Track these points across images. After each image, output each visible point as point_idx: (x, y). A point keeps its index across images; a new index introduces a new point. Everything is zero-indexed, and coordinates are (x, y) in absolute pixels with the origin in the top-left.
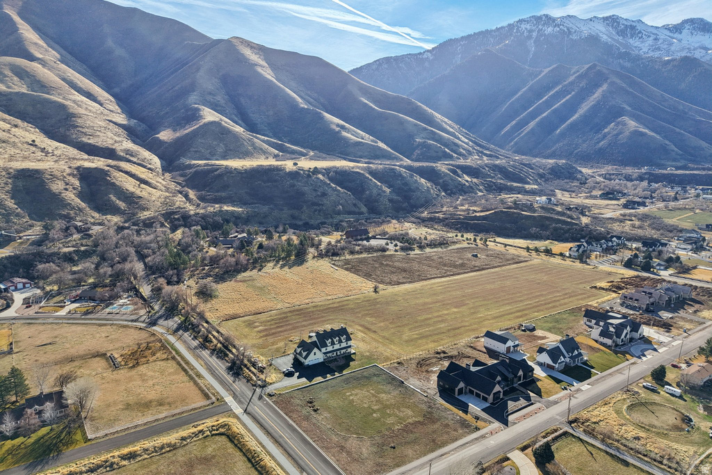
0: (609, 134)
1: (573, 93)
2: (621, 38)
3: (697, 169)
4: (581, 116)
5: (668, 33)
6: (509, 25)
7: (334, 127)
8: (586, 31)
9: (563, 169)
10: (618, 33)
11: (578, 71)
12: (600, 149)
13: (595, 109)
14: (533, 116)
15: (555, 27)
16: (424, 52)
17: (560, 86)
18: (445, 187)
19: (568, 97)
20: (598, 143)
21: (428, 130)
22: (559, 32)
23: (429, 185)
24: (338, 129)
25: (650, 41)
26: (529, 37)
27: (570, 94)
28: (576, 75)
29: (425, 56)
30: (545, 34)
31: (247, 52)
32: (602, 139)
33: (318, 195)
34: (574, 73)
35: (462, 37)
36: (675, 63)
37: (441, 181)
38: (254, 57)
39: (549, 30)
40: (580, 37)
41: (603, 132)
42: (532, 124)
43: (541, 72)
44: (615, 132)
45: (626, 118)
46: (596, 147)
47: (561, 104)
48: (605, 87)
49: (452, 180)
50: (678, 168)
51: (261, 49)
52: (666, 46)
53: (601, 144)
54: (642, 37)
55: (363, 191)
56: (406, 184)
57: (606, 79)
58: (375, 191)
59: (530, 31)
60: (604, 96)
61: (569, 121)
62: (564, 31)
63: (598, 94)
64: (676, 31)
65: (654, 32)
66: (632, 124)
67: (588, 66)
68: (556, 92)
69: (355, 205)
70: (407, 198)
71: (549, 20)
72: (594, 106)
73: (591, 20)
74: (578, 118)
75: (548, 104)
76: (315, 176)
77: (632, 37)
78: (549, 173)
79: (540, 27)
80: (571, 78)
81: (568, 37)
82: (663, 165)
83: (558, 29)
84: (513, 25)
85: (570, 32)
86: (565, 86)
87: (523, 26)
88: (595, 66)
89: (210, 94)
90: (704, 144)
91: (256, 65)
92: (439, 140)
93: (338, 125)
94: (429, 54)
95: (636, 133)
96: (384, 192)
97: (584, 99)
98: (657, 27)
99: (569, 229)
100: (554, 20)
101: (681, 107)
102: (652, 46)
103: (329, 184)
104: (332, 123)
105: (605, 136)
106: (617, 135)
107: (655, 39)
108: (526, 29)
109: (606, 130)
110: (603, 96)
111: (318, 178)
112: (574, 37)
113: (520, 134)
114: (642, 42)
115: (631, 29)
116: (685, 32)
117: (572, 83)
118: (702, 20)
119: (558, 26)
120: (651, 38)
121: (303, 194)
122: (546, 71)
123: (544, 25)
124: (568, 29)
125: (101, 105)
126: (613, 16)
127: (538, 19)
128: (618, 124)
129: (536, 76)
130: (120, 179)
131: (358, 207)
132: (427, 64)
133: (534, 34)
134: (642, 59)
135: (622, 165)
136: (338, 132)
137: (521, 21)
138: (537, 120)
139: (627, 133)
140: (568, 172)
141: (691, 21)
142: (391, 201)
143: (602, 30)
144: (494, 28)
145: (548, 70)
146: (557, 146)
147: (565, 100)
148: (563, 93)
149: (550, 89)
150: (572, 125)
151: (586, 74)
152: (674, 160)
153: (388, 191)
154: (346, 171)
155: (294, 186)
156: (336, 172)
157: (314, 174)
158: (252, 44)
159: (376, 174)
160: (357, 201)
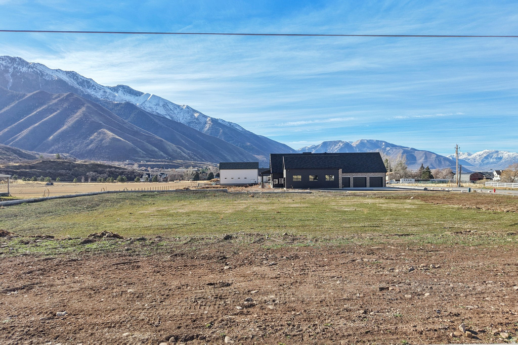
0: (95, 140)
1: (58, 111)
2: (81, 87)
3: (158, 162)
4: (69, 127)
5: (109, 91)
8: (55, 76)
10: (78, 83)
11: (59, 97)
12: (90, 150)
13: (79, 123)
14: (25, 126)
15: (29, 67)
17: (46, 106)
19: (54, 114)
20: (88, 146)
22: (33, 72)
25: (101, 92)
26: (7, 72)
27: (56, 111)
28: (59, 99)
30: (21, 72)
32: (90, 144)
34: (56, 98)
36: (121, 105)
39: (24, 69)
40: (52, 79)
41: (90, 139)
42: (25, 132)
43: (25, 95)
44: (99, 139)
45: (106, 131)
46: (87, 149)
47: (50, 118)
48: (84, 109)
50: (147, 161)
52: (112, 97)
53: (90, 147)
54: (95, 89)
57: (83, 105)
59: (6, 67)
61: (60, 130)
62: (37, 72)
63: (79, 113)
64: (115, 91)
65: (101, 88)
66: (110, 134)
67: (67, 94)
68: (43, 109)
71: (22, 62)
72: (78, 122)
73: (57, 71)
74: (67, 129)
75: (37, 118)
77: (88, 88)
79: (15, 66)
80: (55, 101)
81: (41, 77)
82: (137, 160)
83: (32, 70)
85: (42, 75)
86: (50, 105)
88: (71, 95)
90: (156, 149)
95: (114, 139)
97: (69, 116)
98: (103, 86)
100: (27, 63)
102: (103, 96)
105: (92, 141)
106: (102, 140)
109: (92, 137)
110: (84, 114)
112: (47, 78)
113: (15, 139)
114: (96, 92)
115: (88, 83)
116: (120, 92)
117: (56, 104)
118: (128, 87)
119: (32, 68)
120: (101, 91)
122: (29, 95)
123: (18, 65)
124: (40, 72)
126: (73, 71)
127: (13, 60)
128: (100, 133)
129: (20, 98)
133: (11, 70)
134: (100, 101)
135: (110, 160)
138: (29, 128)
139: (108, 140)
141: (123, 87)
143: (65, 78)
145: (31, 94)
146: (53, 147)
147: (52, 115)
148: (50, 110)
149: (37, 107)
150: (62, 133)
151: (66, 99)
152: (143, 157)
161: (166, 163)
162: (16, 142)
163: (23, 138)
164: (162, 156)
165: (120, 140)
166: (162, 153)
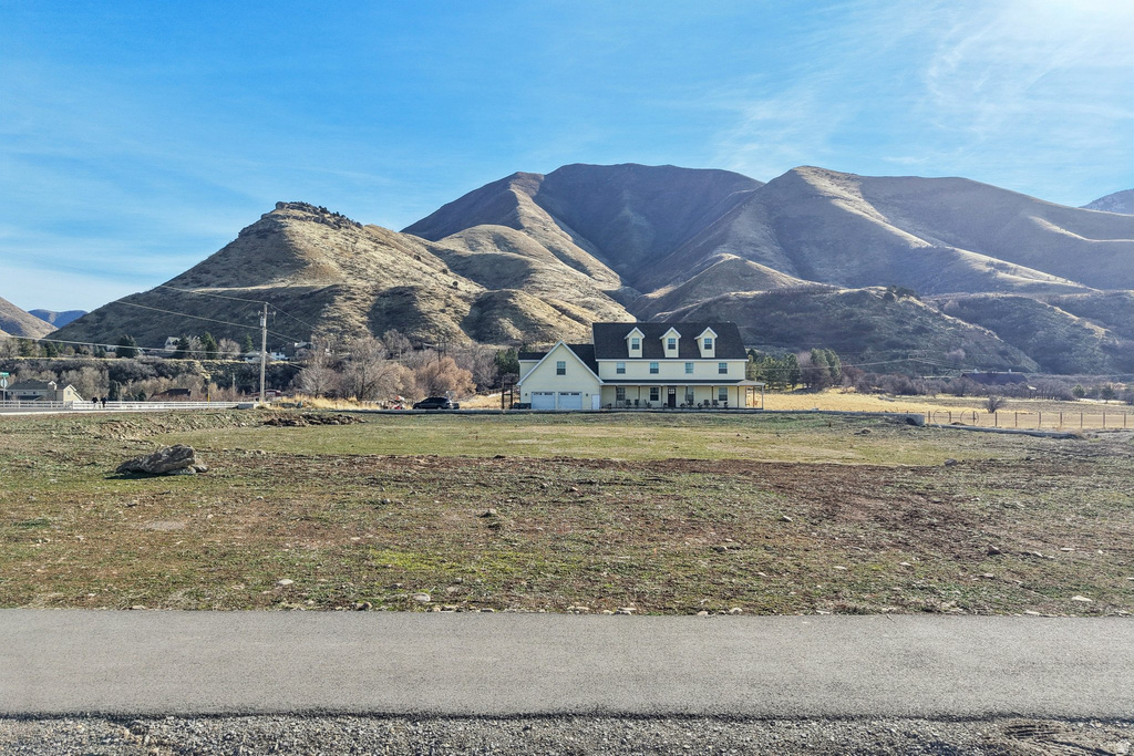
7: (979, 267)
24: (987, 269)
31: (825, 185)
33: (906, 331)
38: (833, 189)
51: (850, 179)
55: (1030, 331)
58: (1062, 331)
69: (1003, 354)
76: (903, 299)
91: (837, 198)
93: (990, 264)
103: (938, 314)
104: (976, 261)
111: (912, 303)
121: (870, 328)
125: (590, 275)
131: (1012, 359)
136: (989, 274)
142: (1105, 348)
153: (1100, 331)
154: (986, 298)
155: (851, 315)
156: (962, 303)
157: (900, 296)
158: (835, 174)
159: (1067, 306)
160: (1009, 348)
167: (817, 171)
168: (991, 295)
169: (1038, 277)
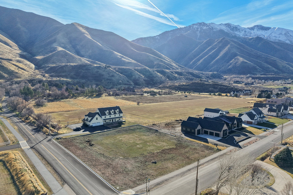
0: (233, 63)
1: (217, 49)
3: (269, 75)
4: (220, 57)
5: (249, 30)
6: (189, 26)
7: (119, 57)
8: (218, 28)
9: (216, 75)
10: (231, 30)
11: (218, 41)
12: (229, 69)
13: (226, 54)
14: (201, 58)
15: (207, 26)
16: (156, 36)
17: (211, 46)
18: (168, 77)
19: (215, 50)
20: (229, 66)
21: (159, 59)
23: (161, 76)
25: (243, 32)
26: (198, 30)
29: (156, 37)
30: (203, 29)
31: (81, 29)
33: (110, 76)
34: (216, 41)
35: (171, 30)
36: (254, 39)
37: (166, 75)
38: (83, 31)
39: (205, 28)
40: (217, 30)
41: (230, 62)
42: (201, 61)
43: (203, 42)
44: (235, 62)
45: (239, 57)
47: (212, 53)
48: (229, 46)
49: (171, 75)
50: (261, 75)
51: (87, 28)
52: (249, 34)
54: (240, 31)
55: (132, 76)
56: (151, 74)
57: (229, 43)
58: (137, 76)
59: (197, 28)
60: (229, 49)
61: (216, 59)
62: (210, 28)
63: (226, 49)
64: (252, 30)
65: (244, 30)
66: (241, 59)
67: (221, 39)
68: (210, 48)
69: (128, 81)
70: (152, 80)
71: (204, 24)
73: (220, 25)
75: (207, 53)
76: (109, 68)
77: (236, 31)
78: (211, 77)
79: (201, 27)
80: (216, 43)
81: (212, 30)
82: (255, 74)
83: (208, 27)
84: (191, 26)
85: (213, 29)
86: (213, 46)
87: (195, 26)
88: (224, 38)
89: (63, 43)
90: (270, 66)
91: (85, 33)
92: (165, 63)
93: (120, 56)
94: (158, 37)
95: (243, 62)
96: (142, 77)
97: (221, 50)
98: (245, 28)
99: (227, 88)
100: (206, 24)
101: (259, 54)
102: (244, 34)
103: (116, 72)
104: (118, 55)
105: (231, 64)
106: (236, 63)
107: (245, 32)
108: (196, 27)
109: (231, 62)
111: (110, 69)
112: (215, 30)
113: (196, 65)
114: (240, 33)
115: (236, 28)
116: (255, 30)
117: (216, 45)
118: (261, 26)
119: (208, 26)
120: (243, 31)
121: (103, 75)
122: (205, 41)
123: (203, 26)
124: (212, 27)
125: (11, 47)
126: (228, 23)
127: (200, 24)
128: (235, 59)
129: (201, 43)
130: (7, 65)
131: (129, 82)
132: (157, 41)
133: (199, 29)
134: (241, 38)
135: (239, 74)
136: (120, 58)
137: (194, 24)
138: (203, 59)
139: (240, 62)
140: (218, 76)
141: (257, 26)
142: (144, 80)
143: (224, 28)
144: (183, 27)
145: (206, 41)
146: (212, 68)
147: (213, 51)
148: (212, 49)
149: (207, 48)
150: (217, 60)
151: (221, 41)
152: (259, 72)
153: (143, 76)
154: (123, 68)
155: (98, 72)
156: (119, 69)
157: (108, 68)
158: (83, 26)
159: (137, 70)
160: (129, 80)
161: (274, 76)
162: (197, 66)
163: (200, 64)
164: (273, 70)
165: (246, 62)
166: (274, 69)
167: (79, 25)
168: (124, 67)
169: (129, 60)
